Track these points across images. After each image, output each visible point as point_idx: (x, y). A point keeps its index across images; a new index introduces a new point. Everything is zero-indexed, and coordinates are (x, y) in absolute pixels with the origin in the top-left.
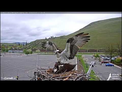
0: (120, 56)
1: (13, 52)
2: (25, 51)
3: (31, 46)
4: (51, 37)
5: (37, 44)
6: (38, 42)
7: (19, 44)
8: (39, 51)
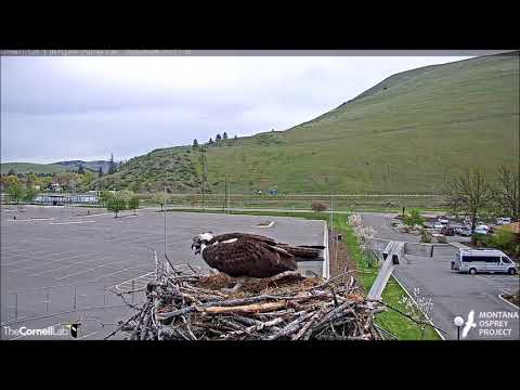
0: (513, 220)
1: (55, 203)
2: (105, 198)
3: (130, 177)
4: (218, 136)
6: (163, 160)
7: (80, 168)
8: (165, 196)
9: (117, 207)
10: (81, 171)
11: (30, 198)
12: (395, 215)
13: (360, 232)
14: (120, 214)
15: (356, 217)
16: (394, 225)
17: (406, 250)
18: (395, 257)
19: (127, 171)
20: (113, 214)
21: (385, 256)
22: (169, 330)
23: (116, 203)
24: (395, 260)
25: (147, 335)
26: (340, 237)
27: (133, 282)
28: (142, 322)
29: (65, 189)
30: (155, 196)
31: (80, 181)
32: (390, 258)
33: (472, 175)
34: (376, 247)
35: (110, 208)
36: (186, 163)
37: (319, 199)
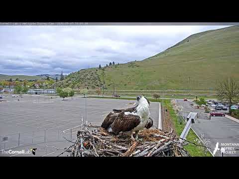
1: (36, 94)
2: (59, 91)
3: (70, 82)
4: (111, 64)
5: (82, 77)
6: (85, 74)
7: (48, 77)
8: (86, 91)
9: (64, 95)
10: (48, 79)
11: (25, 91)
12: (193, 100)
13: (176, 108)
14: (65, 98)
15: (174, 101)
16: (192, 105)
17: (198, 117)
18: (192, 120)
19: (68, 79)
20: (62, 99)
21: (188, 119)
22: (88, 152)
23: (64, 93)
24: (193, 121)
25: (78, 154)
26: (167, 110)
27: (71, 130)
28: (75, 148)
29: (41, 87)
30: (82, 91)
31: (47, 83)
32: (190, 120)
33: (229, 81)
34: (183, 115)
35: (61, 96)
36: (96, 76)
37: (157, 92)
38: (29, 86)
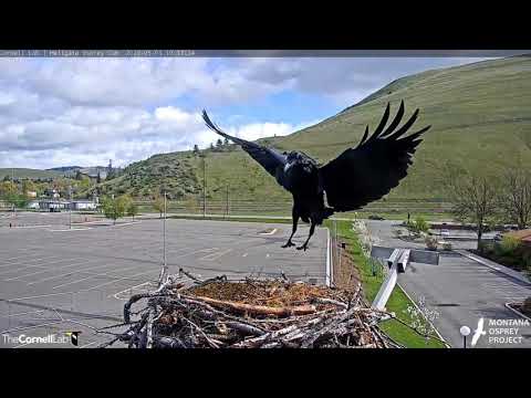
1: (52, 210)
4: (219, 142)
5: (155, 172)
7: (78, 173)
8: (165, 202)
9: (115, 214)
10: (78, 177)
11: (25, 205)
12: (400, 222)
13: (365, 239)
14: (119, 220)
15: (360, 224)
17: (411, 258)
18: (400, 266)
19: (124, 177)
20: (112, 221)
21: (390, 264)
24: (400, 269)
26: (343, 245)
29: (62, 195)
31: (77, 187)
32: (395, 266)
35: (109, 215)
36: (186, 169)
38: (34, 194)
